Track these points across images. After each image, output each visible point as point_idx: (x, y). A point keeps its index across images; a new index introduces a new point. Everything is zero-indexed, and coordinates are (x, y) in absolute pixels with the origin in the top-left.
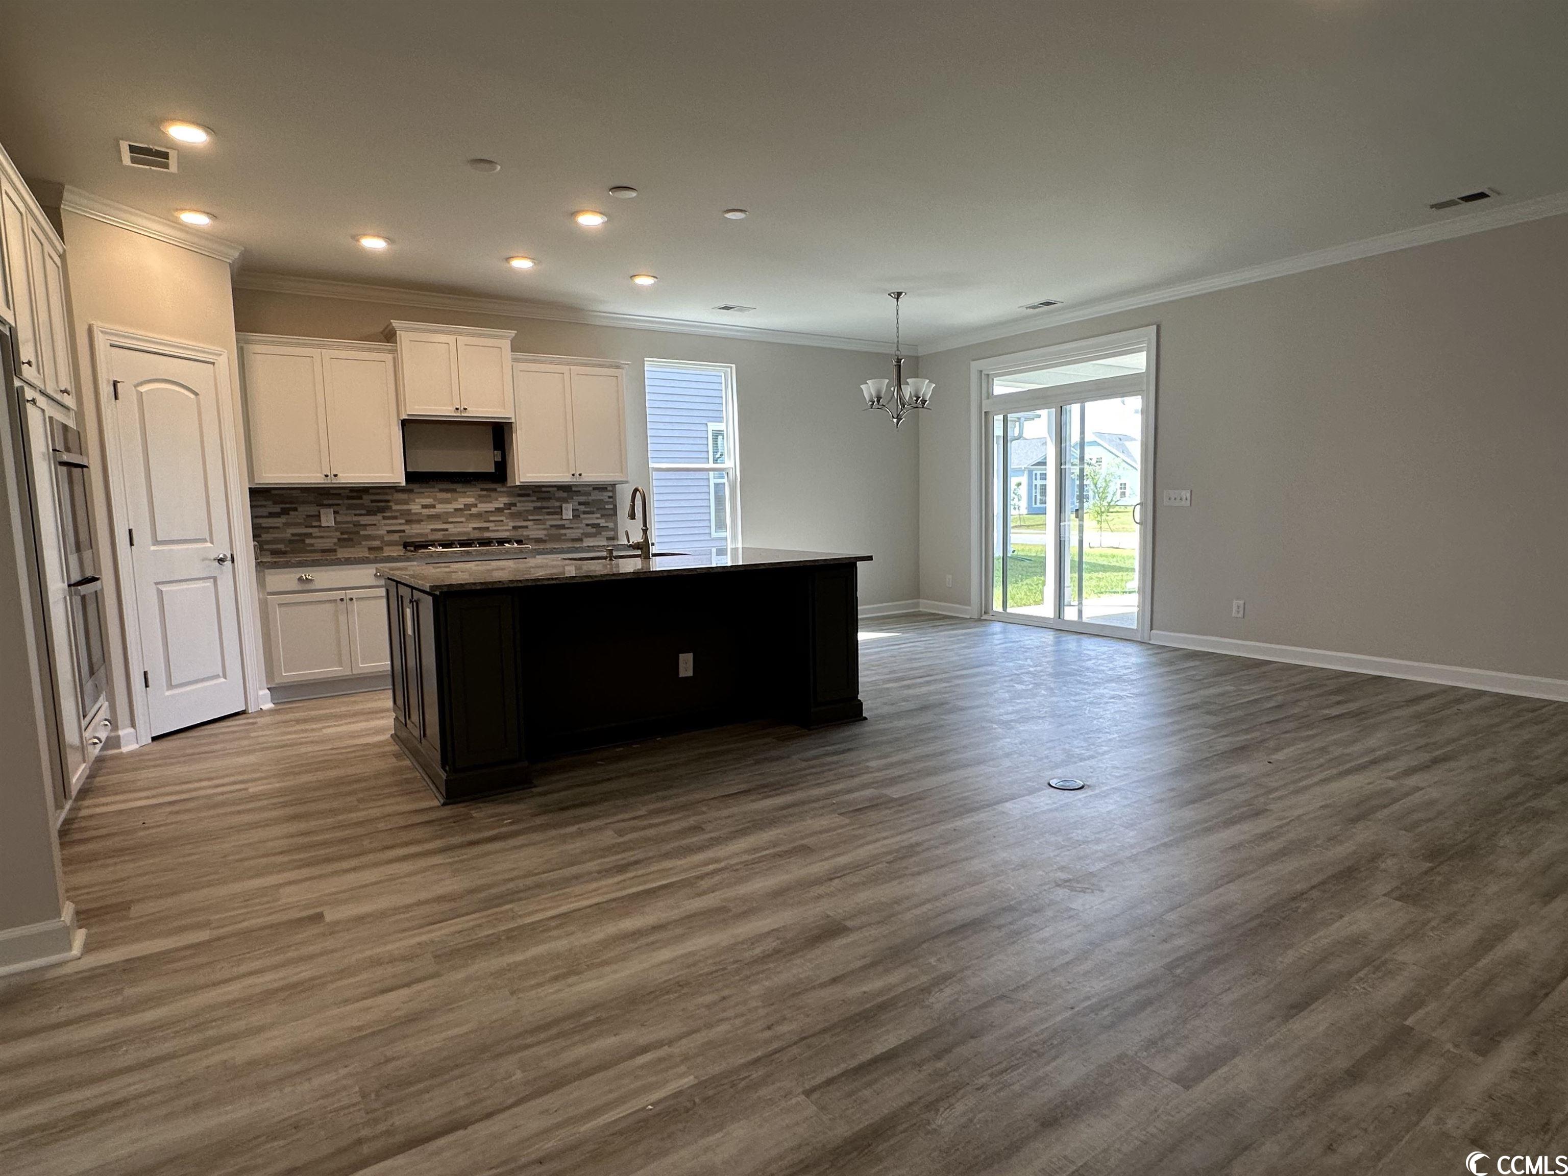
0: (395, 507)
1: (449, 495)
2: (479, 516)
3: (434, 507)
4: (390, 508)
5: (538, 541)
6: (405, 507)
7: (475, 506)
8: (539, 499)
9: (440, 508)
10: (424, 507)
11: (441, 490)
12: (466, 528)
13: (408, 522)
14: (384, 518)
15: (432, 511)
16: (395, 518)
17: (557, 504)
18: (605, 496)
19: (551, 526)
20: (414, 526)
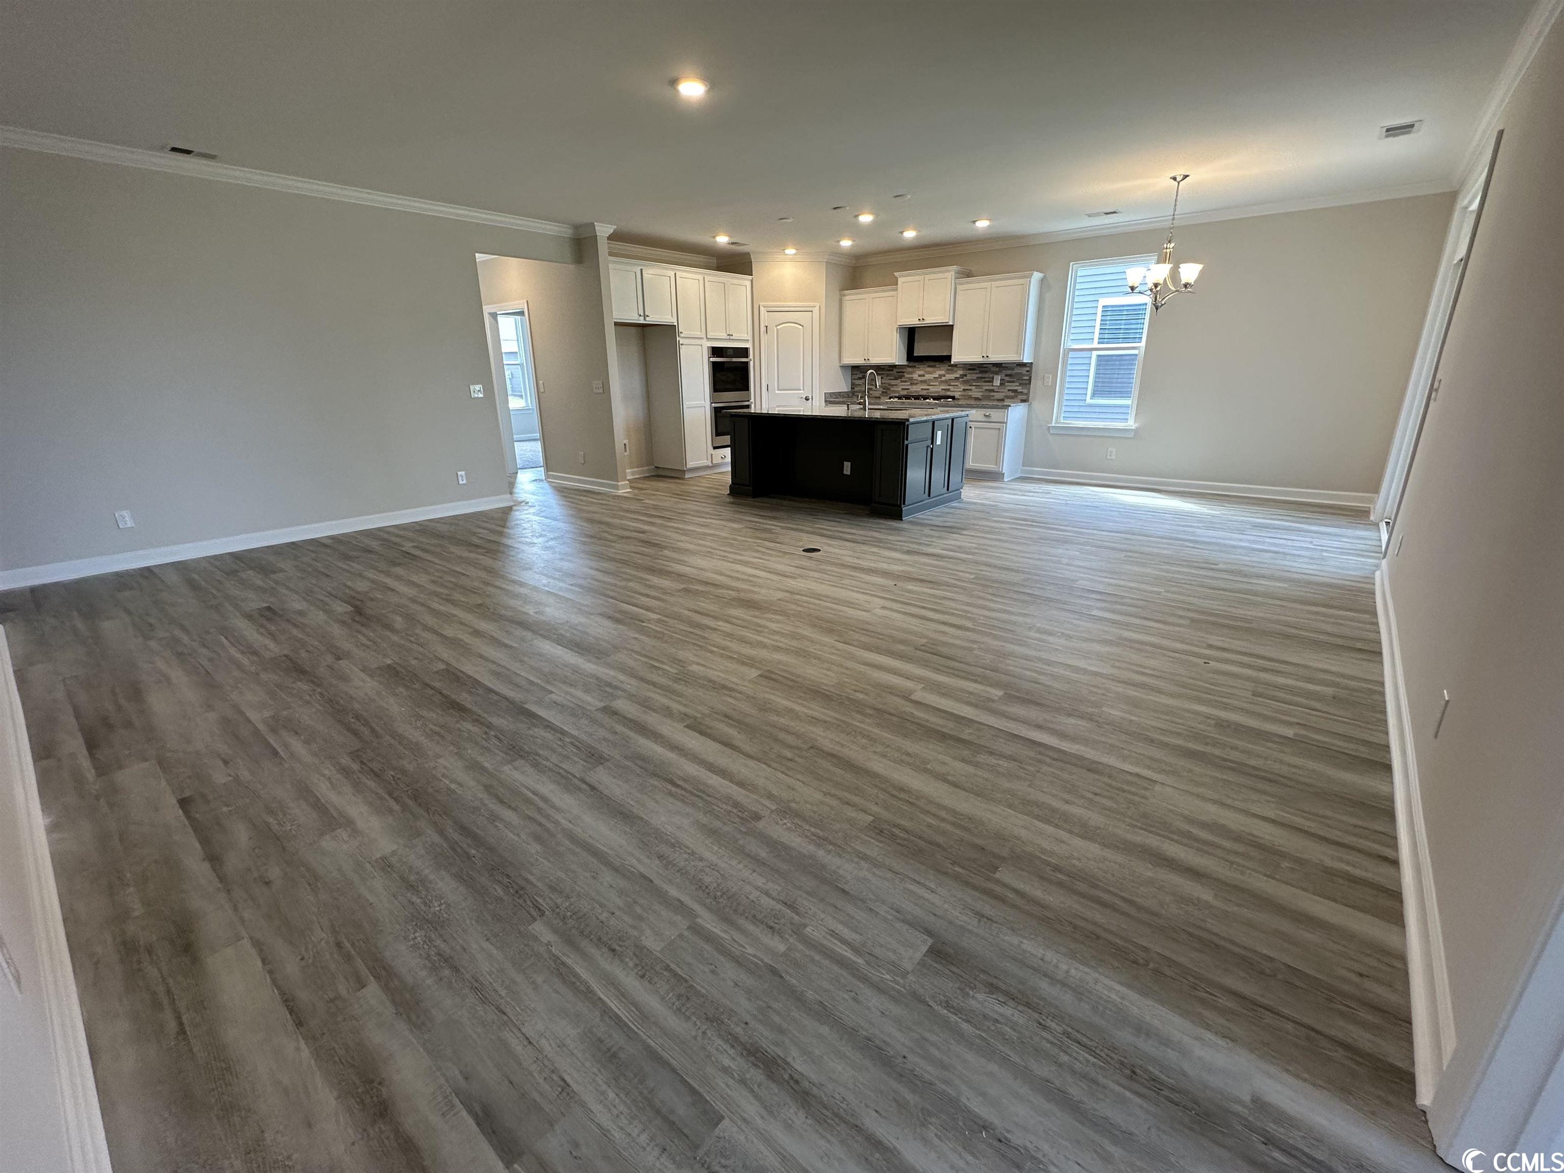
0: (907, 376)
1: (931, 369)
2: (946, 382)
3: (924, 376)
4: (904, 376)
5: (977, 399)
6: (911, 376)
7: (944, 376)
8: (981, 372)
9: (928, 377)
10: (919, 376)
11: (929, 366)
12: (937, 389)
13: (912, 384)
14: (902, 382)
15: (923, 378)
16: (905, 382)
17: (991, 376)
18: (1024, 370)
19: (986, 390)
20: (914, 386)
